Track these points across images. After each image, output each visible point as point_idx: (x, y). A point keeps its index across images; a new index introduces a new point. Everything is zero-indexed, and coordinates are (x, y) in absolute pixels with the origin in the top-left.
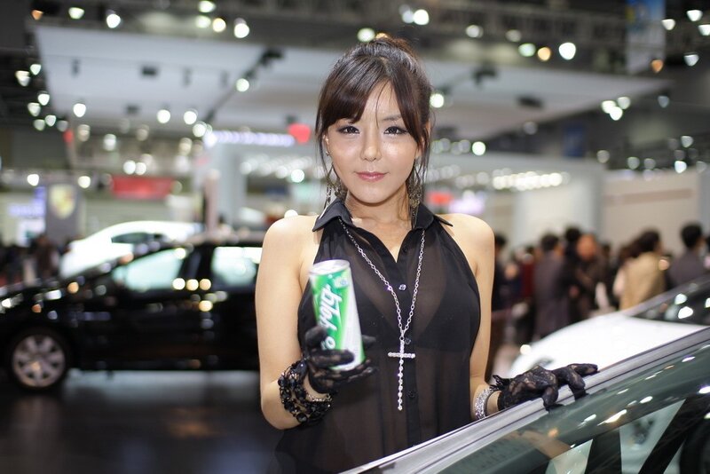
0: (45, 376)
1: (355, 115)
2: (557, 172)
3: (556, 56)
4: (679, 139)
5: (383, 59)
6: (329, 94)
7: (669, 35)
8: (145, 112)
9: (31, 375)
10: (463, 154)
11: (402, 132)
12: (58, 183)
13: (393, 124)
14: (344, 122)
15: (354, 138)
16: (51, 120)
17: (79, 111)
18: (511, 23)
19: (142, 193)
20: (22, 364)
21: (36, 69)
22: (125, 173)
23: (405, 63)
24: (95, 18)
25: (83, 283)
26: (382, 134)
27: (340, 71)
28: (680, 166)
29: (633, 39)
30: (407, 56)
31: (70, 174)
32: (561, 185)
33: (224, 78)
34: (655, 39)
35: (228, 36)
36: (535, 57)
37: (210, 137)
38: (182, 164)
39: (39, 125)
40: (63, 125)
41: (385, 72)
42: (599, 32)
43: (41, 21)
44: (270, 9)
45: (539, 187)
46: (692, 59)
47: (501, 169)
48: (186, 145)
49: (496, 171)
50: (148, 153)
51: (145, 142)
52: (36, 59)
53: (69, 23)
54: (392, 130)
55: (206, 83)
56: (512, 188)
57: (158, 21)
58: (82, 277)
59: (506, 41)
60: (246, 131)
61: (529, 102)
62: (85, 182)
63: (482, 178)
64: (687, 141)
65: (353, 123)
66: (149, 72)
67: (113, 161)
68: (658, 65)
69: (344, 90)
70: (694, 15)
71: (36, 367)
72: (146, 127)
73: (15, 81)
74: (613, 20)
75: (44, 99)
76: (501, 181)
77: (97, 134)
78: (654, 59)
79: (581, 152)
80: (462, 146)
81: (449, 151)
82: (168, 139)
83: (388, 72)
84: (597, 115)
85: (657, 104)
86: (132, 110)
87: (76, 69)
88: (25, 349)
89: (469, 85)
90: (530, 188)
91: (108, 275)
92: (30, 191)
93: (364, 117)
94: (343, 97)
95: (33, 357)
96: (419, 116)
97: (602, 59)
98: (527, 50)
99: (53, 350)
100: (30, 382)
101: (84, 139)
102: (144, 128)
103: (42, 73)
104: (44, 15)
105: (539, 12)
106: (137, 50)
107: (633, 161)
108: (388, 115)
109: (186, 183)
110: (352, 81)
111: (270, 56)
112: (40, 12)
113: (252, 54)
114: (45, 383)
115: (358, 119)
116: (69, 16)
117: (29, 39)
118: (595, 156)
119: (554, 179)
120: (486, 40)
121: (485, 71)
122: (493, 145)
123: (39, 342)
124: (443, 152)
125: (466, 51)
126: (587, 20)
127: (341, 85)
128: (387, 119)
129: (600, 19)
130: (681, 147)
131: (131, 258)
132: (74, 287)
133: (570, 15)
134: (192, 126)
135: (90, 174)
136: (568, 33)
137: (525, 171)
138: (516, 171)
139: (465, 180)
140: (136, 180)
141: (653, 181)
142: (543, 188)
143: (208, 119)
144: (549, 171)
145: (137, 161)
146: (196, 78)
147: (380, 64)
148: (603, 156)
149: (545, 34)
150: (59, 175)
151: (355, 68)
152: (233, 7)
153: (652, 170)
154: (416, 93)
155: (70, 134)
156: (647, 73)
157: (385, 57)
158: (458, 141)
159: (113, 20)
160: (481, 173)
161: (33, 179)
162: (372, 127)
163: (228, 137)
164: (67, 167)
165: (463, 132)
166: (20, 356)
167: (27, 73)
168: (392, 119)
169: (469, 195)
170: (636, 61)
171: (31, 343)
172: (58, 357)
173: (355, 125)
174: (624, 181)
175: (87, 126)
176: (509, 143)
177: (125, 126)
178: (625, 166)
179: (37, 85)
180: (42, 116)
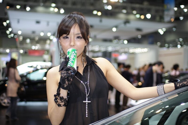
0: (8, 103)
1: (68, 33)
2: (147, 48)
3: (145, 18)
4: (179, 39)
5: (76, 18)
6: (60, 28)
7: (175, 12)
8: (37, 33)
9: (4, 103)
10: (122, 43)
11: (81, 38)
12: (14, 52)
13: (78, 35)
14: (65, 35)
15: (67, 40)
16: (12, 35)
17: (20, 33)
18: (133, 9)
19: (37, 54)
20: (2, 100)
21: (8, 22)
22: (32, 49)
23: (82, 19)
24: (23, 8)
26: (75, 39)
27: (63, 21)
28: (179, 46)
29: (166, 13)
30: (82, 17)
31: (18, 49)
32: (147, 52)
33: (58, 24)
34: (172, 13)
35: (59, 13)
36: (140, 18)
37: (54, 39)
38: (47, 47)
39: (9, 36)
40: (16, 37)
41: (76, 21)
42: (157, 11)
43: (9, 9)
44: (69, 6)
46: (181, 18)
48: (48, 42)
49: (130, 48)
50: (38, 44)
51: (38, 41)
52: (8, 19)
53: (16, 9)
54: (78, 37)
55: (53, 25)
56: (134, 52)
57: (40, 9)
59: (132, 14)
61: (139, 30)
62: (22, 51)
63: (126, 50)
64: (181, 40)
65: (67, 35)
66: (38, 22)
67: (29, 46)
68: (173, 20)
69: (64, 26)
70: (182, 6)
71: (6, 101)
73: (3, 25)
74: (160, 8)
75: (10, 30)
76: (131, 51)
77: (25, 39)
78: (171, 18)
79: (153, 43)
80: (121, 41)
81: (118, 43)
82: (43, 40)
83: (77, 21)
84: (157, 33)
85: (173, 30)
86: (34, 32)
87: (18, 22)
88: (3, 96)
89: (122, 26)
90: (139, 52)
91: (26, 76)
92: (7, 54)
93: (70, 34)
94: (64, 28)
95: (5, 98)
96: (86, 33)
97: (158, 18)
98: (138, 16)
100: (4, 105)
101: (21, 40)
102: (37, 37)
103: (9, 23)
104: (10, 7)
105: (141, 6)
106: (35, 17)
107: (167, 45)
108: (77, 33)
109: (48, 51)
110: (67, 24)
112: (9, 7)
114: (8, 105)
115: (68, 34)
116: (16, 8)
117: (6, 14)
118: (156, 44)
119: (146, 50)
120: (128, 13)
121: (127, 22)
122: (129, 41)
124: (117, 43)
125: (122, 16)
126: (153, 8)
127: (64, 25)
128: (77, 34)
129: (157, 8)
130: (179, 41)
131: (32, 71)
133: (149, 7)
134: (49, 37)
135: (23, 49)
136: (149, 12)
137: (138, 48)
138: (135, 48)
139: (122, 50)
140: (35, 51)
141: (172, 50)
142: (143, 53)
143: (54, 35)
144: (144, 48)
145: (35, 46)
146: (51, 24)
147: (75, 19)
148: (159, 44)
149: (142, 12)
150: (15, 50)
151: (68, 20)
152: (60, 5)
153: (172, 47)
154: (85, 27)
155: (18, 39)
156: (170, 22)
157: (76, 17)
159: (28, 9)
160: (126, 48)
161: (8, 51)
162: (72, 36)
164: (17, 47)
165: (121, 38)
166: (2, 98)
167: (6, 23)
168: (78, 34)
169: (123, 54)
170: (167, 19)
171: (4, 94)
173: (67, 36)
174: (164, 50)
175: (22, 37)
176: (133, 41)
177: (32, 36)
178: (164, 46)
179: (9, 26)
180: (10, 34)
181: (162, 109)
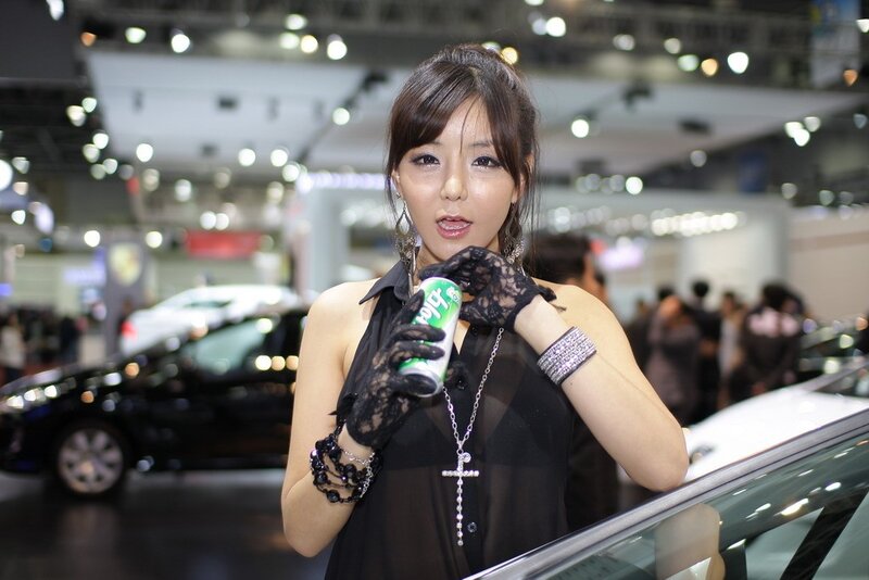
0: (99, 478)
2: (731, 212)
3: (724, 70)
5: (473, 69)
7: (863, 38)
8: (225, 152)
9: (82, 479)
10: (616, 193)
12: (119, 241)
13: (482, 153)
15: (431, 170)
16: (111, 166)
17: (144, 153)
18: (668, 30)
19: (224, 251)
20: (71, 465)
21: (90, 104)
22: (203, 229)
23: (502, 75)
24: (159, 40)
25: (145, 364)
26: (470, 166)
29: (819, 44)
30: (504, 67)
31: (136, 230)
32: (736, 228)
33: (319, 109)
34: (847, 44)
35: (321, 57)
36: (698, 72)
37: (305, 181)
38: (271, 215)
39: (99, 172)
40: (129, 171)
41: (475, 85)
42: (777, 38)
43: (95, 46)
44: (370, 23)
45: (709, 231)
47: (661, 209)
48: (276, 192)
49: (656, 212)
50: (231, 201)
51: (226, 189)
52: (88, 91)
53: (126, 47)
54: (482, 161)
55: (296, 117)
56: (676, 233)
57: (237, 41)
58: (143, 357)
59: (663, 52)
60: (348, 171)
61: (694, 127)
62: (155, 239)
63: (638, 222)
66: (227, 104)
67: (187, 214)
68: (852, 76)
71: (88, 468)
72: (228, 170)
73: (67, 120)
74: (794, 23)
75: (100, 140)
76: (662, 225)
77: (168, 181)
78: (847, 69)
79: (762, 186)
80: (614, 181)
81: (599, 190)
82: (254, 185)
83: (480, 85)
84: (780, 139)
85: (853, 125)
86: (208, 150)
87: (138, 102)
88: (74, 447)
89: (618, 109)
90: (699, 233)
91: (177, 354)
92: (87, 253)
95: (84, 457)
96: (519, 145)
97: (782, 71)
98: (688, 63)
99: (108, 447)
100: (80, 487)
101: (152, 189)
102: (224, 172)
103: (97, 110)
104: (97, 38)
105: (702, 16)
106: (211, 78)
107: (826, 196)
109: (276, 235)
111: (373, 80)
112: (92, 35)
113: (351, 78)
114: (98, 487)
116: (126, 40)
117: (80, 68)
118: (779, 192)
119: (728, 220)
120: (640, 52)
121: (638, 91)
122: (651, 181)
123: (90, 439)
124: (592, 192)
125: (615, 66)
126: (761, 23)
128: (476, 145)
129: (778, 22)
131: (205, 331)
132: (133, 370)
133: (741, 18)
134: (281, 168)
135: (161, 230)
136: (738, 41)
137: (690, 211)
138: (680, 212)
139: (618, 225)
140: (216, 236)
141: (851, 219)
142: (714, 233)
143: (302, 158)
144: (721, 211)
145: (216, 212)
146: (285, 110)
147: (470, 75)
148: (789, 189)
149: (709, 43)
150: (124, 232)
152: (326, 20)
153: (849, 205)
155: (136, 183)
156: (839, 86)
158: (609, 176)
159: (180, 42)
160: (639, 215)
161: (92, 238)
163: (326, 180)
164: (133, 222)
165: (614, 167)
166: (68, 455)
167: (80, 109)
169: (624, 242)
170: (823, 72)
171: (80, 439)
172: (114, 455)
174: (816, 219)
175: (155, 171)
176: (671, 178)
177: (203, 167)
178: (816, 202)
179: (93, 124)
180: (100, 161)
181: (809, 497)
